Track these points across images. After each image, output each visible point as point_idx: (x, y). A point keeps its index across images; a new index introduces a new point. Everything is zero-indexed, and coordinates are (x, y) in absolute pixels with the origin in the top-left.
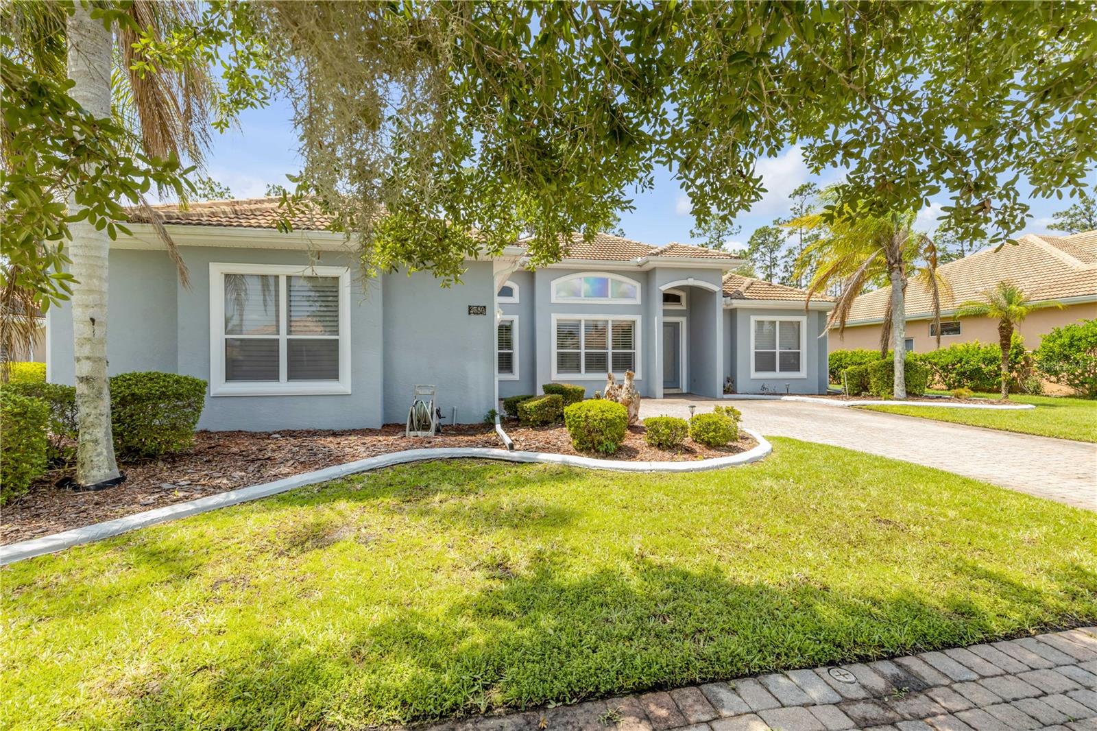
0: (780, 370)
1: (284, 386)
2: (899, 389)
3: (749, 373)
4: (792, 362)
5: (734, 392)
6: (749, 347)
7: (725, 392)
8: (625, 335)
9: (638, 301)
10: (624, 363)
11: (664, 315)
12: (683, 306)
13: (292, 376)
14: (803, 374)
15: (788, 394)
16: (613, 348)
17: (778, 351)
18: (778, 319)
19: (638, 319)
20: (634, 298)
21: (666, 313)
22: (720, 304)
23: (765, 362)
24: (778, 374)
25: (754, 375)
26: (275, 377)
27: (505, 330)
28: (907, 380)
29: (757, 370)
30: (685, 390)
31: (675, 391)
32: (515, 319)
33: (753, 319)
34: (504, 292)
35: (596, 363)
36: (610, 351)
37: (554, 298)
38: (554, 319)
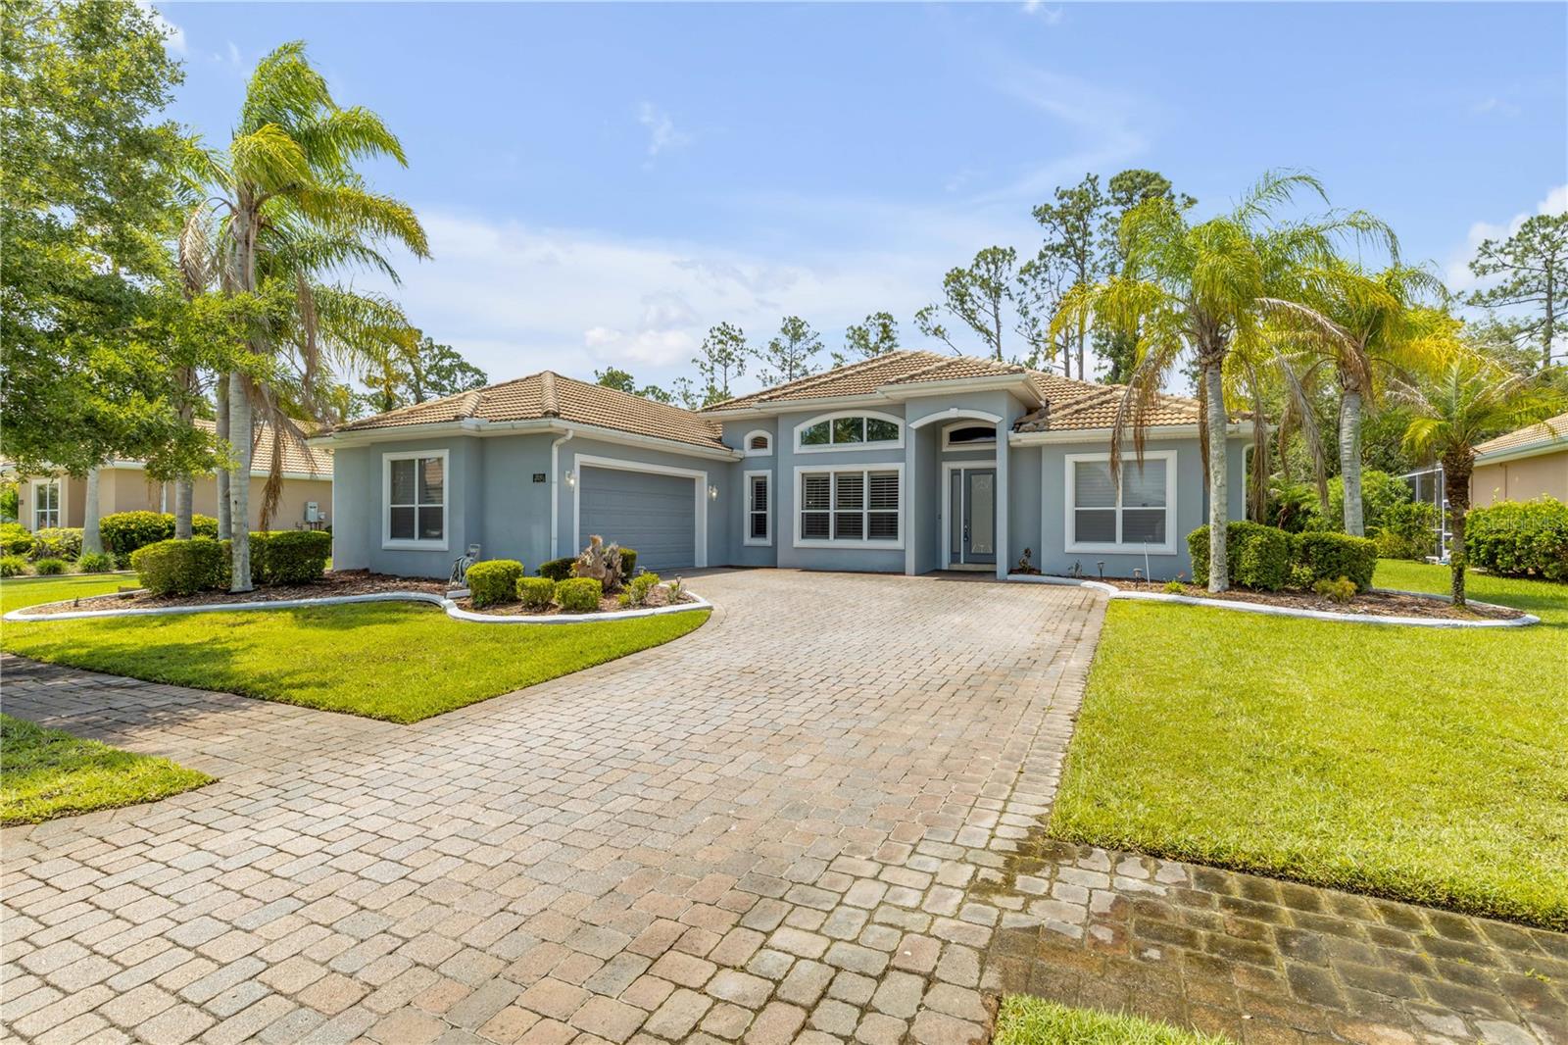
0: (1125, 540)
1: (416, 543)
3: (1064, 541)
5: (1038, 572)
6: (1064, 502)
7: (1009, 571)
8: (885, 488)
9: (900, 443)
10: (885, 527)
13: (421, 535)
14: (1170, 547)
15: (1101, 579)
16: (872, 506)
17: (1119, 509)
19: (904, 468)
20: (896, 440)
22: (1005, 440)
23: (1092, 526)
24: (1118, 547)
25: (1072, 546)
26: (413, 536)
27: (760, 488)
29: (1078, 539)
31: (987, 567)
32: (768, 473)
33: (1070, 460)
34: (759, 443)
35: (849, 527)
36: (865, 511)
37: (798, 448)
38: (798, 471)
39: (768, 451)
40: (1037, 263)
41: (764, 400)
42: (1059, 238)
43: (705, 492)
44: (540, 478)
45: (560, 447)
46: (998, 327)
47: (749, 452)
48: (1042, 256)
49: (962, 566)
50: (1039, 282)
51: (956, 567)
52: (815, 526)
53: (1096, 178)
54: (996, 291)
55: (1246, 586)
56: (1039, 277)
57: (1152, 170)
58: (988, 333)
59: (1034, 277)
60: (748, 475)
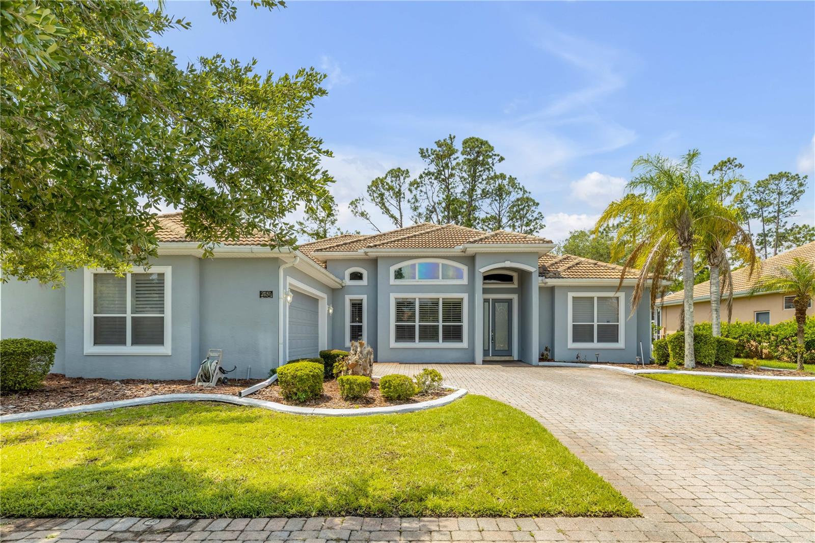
0: (599, 341)
1: (129, 349)
2: (688, 360)
3: (567, 343)
4: (609, 333)
5: (552, 360)
6: (567, 319)
7: (541, 360)
8: (453, 309)
9: (465, 281)
10: (454, 334)
11: (483, 293)
12: (515, 285)
13: (135, 342)
14: (621, 344)
15: (597, 363)
16: (444, 321)
17: (596, 324)
18: (595, 295)
19: (465, 296)
20: (461, 277)
21: (485, 291)
22: (537, 282)
24: (595, 345)
25: (571, 345)
26: (123, 342)
27: (357, 307)
28: (696, 352)
29: (574, 340)
30: (516, 358)
31: (507, 358)
32: (365, 298)
33: (571, 295)
34: (356, 276)
35: (429, 334)
36: (441, 324)
37: (393, 281)
38: (393, 297)
39: (364, 282)
40: (419, 180)
41: (371, 247)
42: (433, 168)
43: (325, 309)
44: (267, 294)
45: (284, 270)
46: (401, 216)
47: (348, 282)
48: (421, 177)
49: (490, 358)
50: (419, 192)
51: (488, 358)
52: (404, 333)
53: (454, 137)
54: (398, 195)
55: (704, 364)
56: (419, 189)
57: (484, 139)
58: (396, 219)
59: (416, 189)
60: (348, 298)
